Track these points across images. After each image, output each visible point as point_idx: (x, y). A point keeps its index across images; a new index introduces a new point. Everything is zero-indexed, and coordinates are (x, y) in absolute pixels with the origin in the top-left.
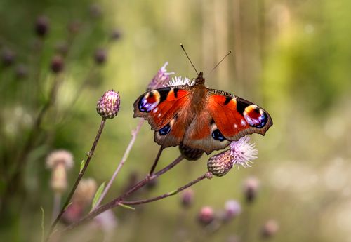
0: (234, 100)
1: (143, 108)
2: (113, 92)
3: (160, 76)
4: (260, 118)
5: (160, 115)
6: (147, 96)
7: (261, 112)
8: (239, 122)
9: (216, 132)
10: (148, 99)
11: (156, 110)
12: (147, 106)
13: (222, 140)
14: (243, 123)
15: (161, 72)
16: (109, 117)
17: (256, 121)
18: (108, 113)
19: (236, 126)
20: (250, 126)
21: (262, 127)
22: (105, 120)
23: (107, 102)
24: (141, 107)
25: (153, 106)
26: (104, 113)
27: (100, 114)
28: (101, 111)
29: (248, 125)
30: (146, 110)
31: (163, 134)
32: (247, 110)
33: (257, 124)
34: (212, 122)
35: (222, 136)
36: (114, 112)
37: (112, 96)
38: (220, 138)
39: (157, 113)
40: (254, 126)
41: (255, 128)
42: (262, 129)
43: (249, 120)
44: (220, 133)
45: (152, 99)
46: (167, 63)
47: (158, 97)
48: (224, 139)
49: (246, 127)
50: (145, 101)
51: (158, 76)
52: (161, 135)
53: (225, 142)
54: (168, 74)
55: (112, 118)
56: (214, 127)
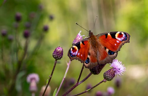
0: (109, 34)
1: (72, 55)
2: (60, 48)
3: (78, 37)
4: (124, 36)
5: (82, 55)
6: (72, 49)
7: (123, 33)
8: (116, 42)
9: (109, 51)
10: (73, 51)
11: (79, 54)
12: (74, 54)
13: (113, 54)
14: (118, 42)
15: (78, 36)
16: (58, 59)
17: (123, 38)
18: (58, 57)
19: (115, 45)
20: (121, 41)
21: (126, 39)
22: (57, 61)
23: (58, 52)
24: (71, 55)
25: (77, 53)
26: (56, 58)
27: (55, 58)
28: (55, 56)
29: (120, 42)
30: (74, 56)
31: (88, 63)
32: (116, 35)
33: (124, 39)
34: (105, 48)
35: (112, 52)
36: (61, 57)
37: (59, 50)
38: (112, 53)
39: (80, 55)
40: (123, 41)
41: (124, 41)
42: (127, 40)
43: (119, 39)
44: (111, 51)
45: (74, 50)
46: (80, 32)
47: (76, 48)
48: (114, 53)
49: (120, 43)
50: (72, 52)
51: (77, 38)
52: (87, 64)
53: (115, 54)
54: (82, 36)
55: (60, 59)
56: (107, 50)
